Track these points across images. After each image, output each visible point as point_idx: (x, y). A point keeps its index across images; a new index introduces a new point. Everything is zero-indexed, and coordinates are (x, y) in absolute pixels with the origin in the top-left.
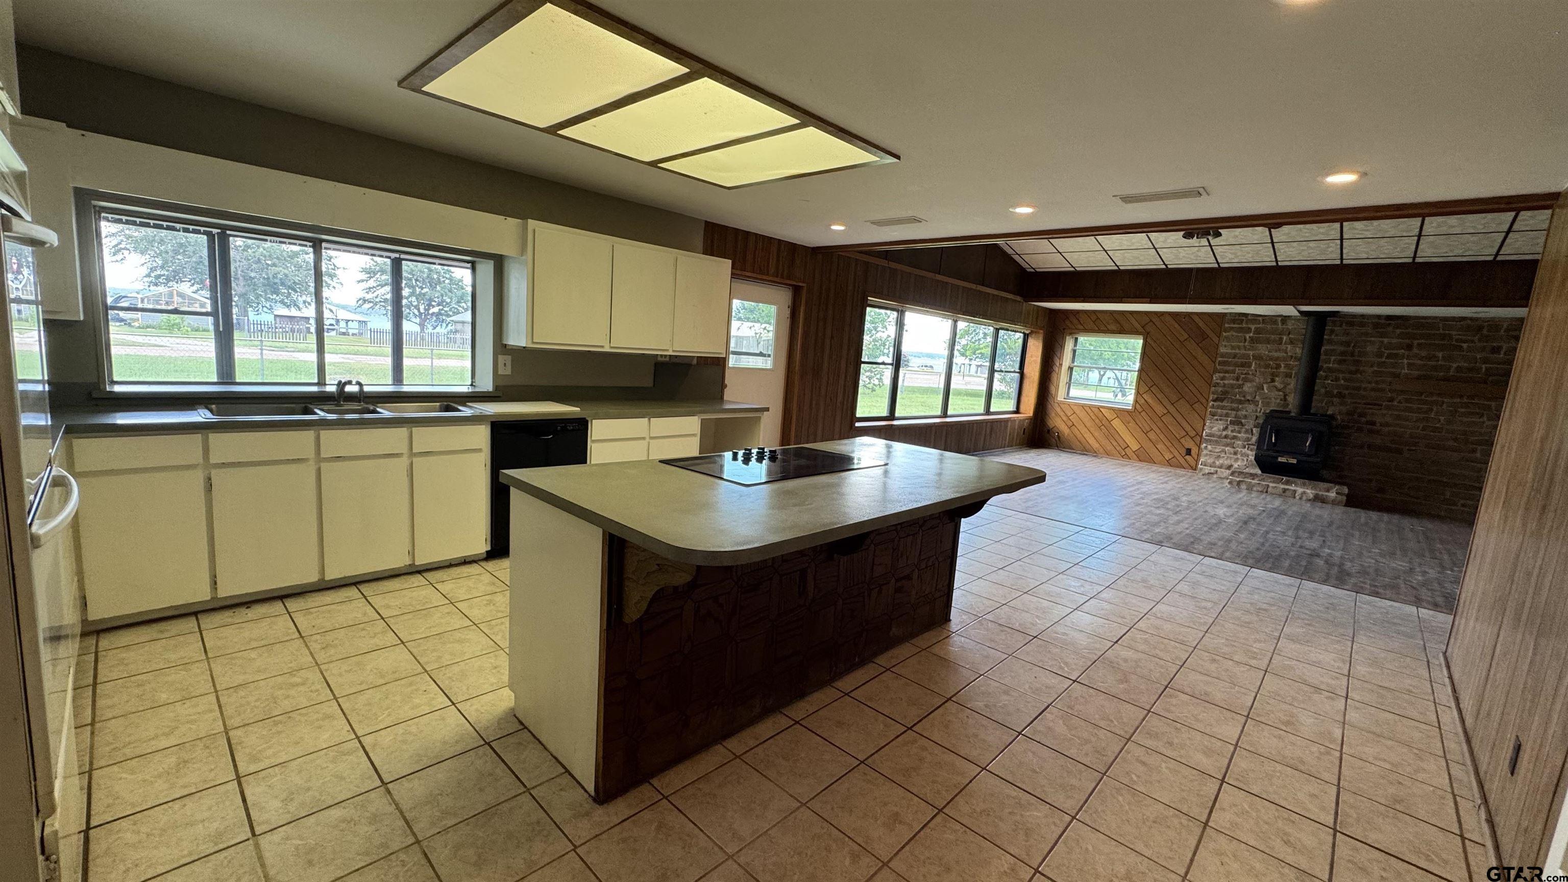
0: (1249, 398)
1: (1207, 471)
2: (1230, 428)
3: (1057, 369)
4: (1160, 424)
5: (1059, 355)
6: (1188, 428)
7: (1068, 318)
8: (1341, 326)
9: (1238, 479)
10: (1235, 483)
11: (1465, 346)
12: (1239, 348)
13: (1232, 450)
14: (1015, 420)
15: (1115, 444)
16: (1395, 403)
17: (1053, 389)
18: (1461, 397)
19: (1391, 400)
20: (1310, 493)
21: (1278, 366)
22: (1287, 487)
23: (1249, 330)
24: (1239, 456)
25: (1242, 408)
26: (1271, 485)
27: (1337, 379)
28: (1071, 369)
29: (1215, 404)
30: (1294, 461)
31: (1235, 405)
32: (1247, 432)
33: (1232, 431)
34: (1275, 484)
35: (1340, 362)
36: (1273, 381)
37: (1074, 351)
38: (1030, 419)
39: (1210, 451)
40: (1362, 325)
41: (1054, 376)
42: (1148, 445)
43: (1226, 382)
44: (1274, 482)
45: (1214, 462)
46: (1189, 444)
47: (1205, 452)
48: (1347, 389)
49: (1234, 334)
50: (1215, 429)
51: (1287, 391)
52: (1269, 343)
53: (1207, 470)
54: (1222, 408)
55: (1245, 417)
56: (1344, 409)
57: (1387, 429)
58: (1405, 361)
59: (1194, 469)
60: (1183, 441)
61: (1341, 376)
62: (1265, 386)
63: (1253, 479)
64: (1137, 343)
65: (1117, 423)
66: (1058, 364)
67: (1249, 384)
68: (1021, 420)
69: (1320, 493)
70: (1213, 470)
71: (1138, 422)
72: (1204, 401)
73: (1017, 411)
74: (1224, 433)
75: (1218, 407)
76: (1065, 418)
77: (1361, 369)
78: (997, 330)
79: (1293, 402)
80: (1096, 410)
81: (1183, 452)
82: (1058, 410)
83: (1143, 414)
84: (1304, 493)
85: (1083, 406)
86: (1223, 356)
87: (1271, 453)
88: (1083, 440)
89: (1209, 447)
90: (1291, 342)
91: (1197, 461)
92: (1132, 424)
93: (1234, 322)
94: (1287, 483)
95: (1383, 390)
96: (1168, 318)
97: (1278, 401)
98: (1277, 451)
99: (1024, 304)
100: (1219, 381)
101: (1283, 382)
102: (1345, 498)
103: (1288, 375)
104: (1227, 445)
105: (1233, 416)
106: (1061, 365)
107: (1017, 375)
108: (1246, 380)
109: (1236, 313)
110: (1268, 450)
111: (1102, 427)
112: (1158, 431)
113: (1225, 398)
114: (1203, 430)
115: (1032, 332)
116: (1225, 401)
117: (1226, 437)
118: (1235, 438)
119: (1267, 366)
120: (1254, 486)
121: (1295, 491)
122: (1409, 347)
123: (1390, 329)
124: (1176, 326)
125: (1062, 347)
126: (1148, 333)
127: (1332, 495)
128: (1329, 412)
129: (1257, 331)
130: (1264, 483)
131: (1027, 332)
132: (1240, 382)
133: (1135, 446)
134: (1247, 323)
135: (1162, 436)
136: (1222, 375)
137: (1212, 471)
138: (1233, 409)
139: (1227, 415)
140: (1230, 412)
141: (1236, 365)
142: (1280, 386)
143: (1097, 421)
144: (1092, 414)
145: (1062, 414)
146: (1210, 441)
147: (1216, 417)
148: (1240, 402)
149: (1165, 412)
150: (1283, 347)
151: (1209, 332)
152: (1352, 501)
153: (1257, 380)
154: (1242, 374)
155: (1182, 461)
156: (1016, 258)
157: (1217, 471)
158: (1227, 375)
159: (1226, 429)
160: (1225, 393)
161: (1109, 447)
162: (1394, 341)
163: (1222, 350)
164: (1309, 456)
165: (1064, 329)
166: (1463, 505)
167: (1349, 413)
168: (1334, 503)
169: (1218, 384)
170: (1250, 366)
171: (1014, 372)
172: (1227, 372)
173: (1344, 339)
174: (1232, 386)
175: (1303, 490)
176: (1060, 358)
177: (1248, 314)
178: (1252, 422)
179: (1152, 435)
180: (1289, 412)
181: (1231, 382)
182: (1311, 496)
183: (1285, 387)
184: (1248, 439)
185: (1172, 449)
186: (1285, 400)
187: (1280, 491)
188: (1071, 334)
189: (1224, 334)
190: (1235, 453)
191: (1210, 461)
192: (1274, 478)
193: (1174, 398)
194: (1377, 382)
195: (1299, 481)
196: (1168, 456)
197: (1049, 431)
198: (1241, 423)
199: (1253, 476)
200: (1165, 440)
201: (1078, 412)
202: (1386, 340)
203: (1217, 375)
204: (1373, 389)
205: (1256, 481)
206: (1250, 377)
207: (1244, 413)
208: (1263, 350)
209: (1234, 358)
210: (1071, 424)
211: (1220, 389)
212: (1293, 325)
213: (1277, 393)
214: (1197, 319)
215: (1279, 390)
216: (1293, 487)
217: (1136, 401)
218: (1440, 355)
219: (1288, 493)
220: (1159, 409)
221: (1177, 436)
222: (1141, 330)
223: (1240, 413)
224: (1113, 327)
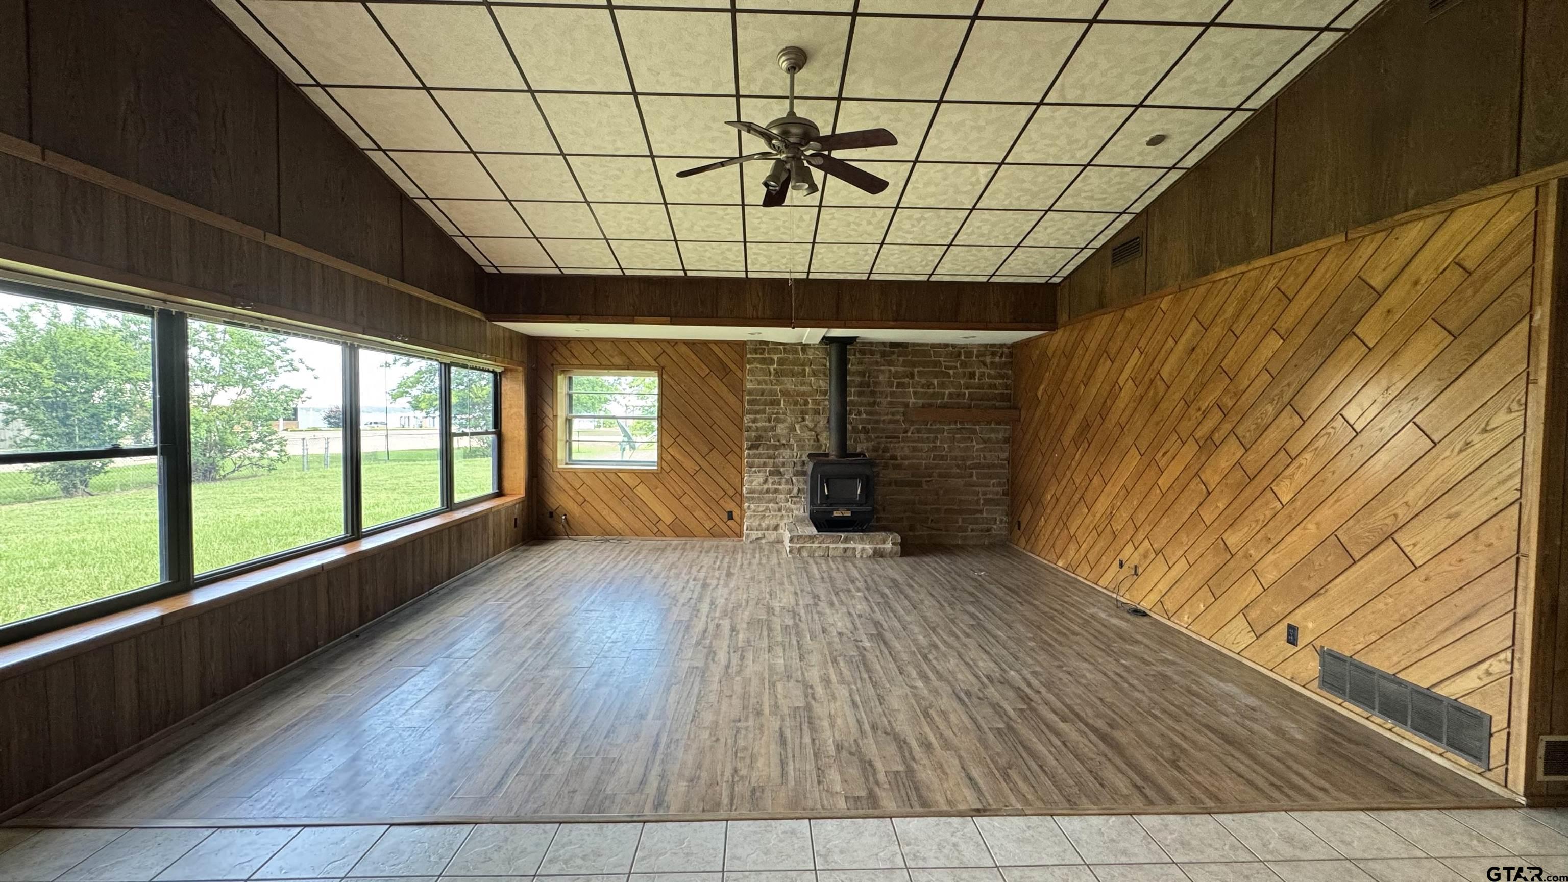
0: (784, 442)
1: (754, 537)
2: (770, 480)
3: (550, 423)
4: (693, 484)
5: (550, 403)
6: (726, 486)
7: (555, 349)
8: (855, 355)
9: (798, 546)
10: (795, 551)
11: (951, 372)
12: (765, 382)
13: (776, 506)
14: (499, 511)
15: (643, 518)
16: (909, 434)
17: (548, 452)
18: (956, 423)
19: (906, 432)
20: (869, 548)
21: (806, 403)
22: (847, 545)
23: (772, 361)
24: (784, 512)
25: (779, 454)
26: (832, 546)
27: (859, 413)
28: (569, 421)
29: (751, 452)
30: (848, 514)
31: (771, 452)
32: (787, 482)
33: (773, 483)
34: (835, 544)
35: (860, 394)
36: (804, 419)
37: (570, 397)
38: (522, 501)
39: (754, 511)
40: (872, 353)
41: (548, 433)
42: (683, 515)
43: (759, 425)
44: (833, 542)
45: (760, 525)
46: (730, 506)
47: (748, 513)
48: (869, 423)
49: (759, 366)
50: (755, 483)
51: (818, 430)
52: (793, 376)
53: (755, 535)
54: (760, 456)
55: (783, 465)
56: (870, 445)
57: (906, 462)
58: (911, 390)
59: (739, 535)
60: (721, 502)
61: (862, 409)
62: (797, 426)
63: (813, 542)
64: (649, 382)
65: (641, 491)
66: (551, 416)
67: (780, 426)
68: (508, 507)
69: (878, 546)
70: (760, 534)
71: (668, 486)
72: (737, 450)
73: (500, 492)
74: (765, 487)
75: (755, 456)
76: (571, 493)
77: (878, 400)
78: (447, 367)
79: (828, 443)
80: (613, 477)
81: (725, 516)
82: (561, 482)
83: (672, 474)
84: (863, 550)
85: (594, 472)
86: (750, 393)
87: (824, 507)
88: (601, 521)
89: (752, 506)
90: (814, 374)
91: (741, 525)
92: (660, 490)
93: (755, 351)
94: (846, 540)
95: (897, 422)
96: (684, 349)
97: (812, 442)
98: (831, 505)
99: (488, 323)
100: (750, 424)
101: (813, 420)
102: (899, 547)
103: (817, 412)
104: (769, 501)
105: (771, 464)
106: (556, 416)
107: (491, 438)
108: (778, 420)
109: (756, 341)
110: (822, 504)
111: (625, 498)
112: (693, 495)
113: (760, 445)
114: (742, 486)
115: (506, 370)
116: (761, 448)
117: (768, 491)
118: (776, 491)
119: (796, 403)
120: (815, 551)
121: (854, 549)
122: (912, 376)
123: (894, 357)
124: (693, 357)
125: (553, 390)
126: (663, 368)
127: (888, 546)
128: (859, 450)
129: (781, 362)
130: (824, 545)
131: (499, 370)
132: (773, 424)
133: (668, 518)
134: (769, 353)
135: (698, 501)
136: (752, 416)
137: (760, 536)
138: (769, 458)
139: (765, 465)
140: (767, 460)
141: (765, 403)
142: (811, 425)
143: (616, 491)
144: (608, 483)
145: (566, 487)
146: (753, 498)
147: (754, 469)
148: (776, 448)
149: (698, 468)
150: (807, 379)
151: (733, 366)
152: (907, 549)
153: (789, 420)
154: (773, 414)
155: (725, 529)
156: (461, 242)
157: (764, 535)
158: (758, 416)
159: (766, 482)
160: (759, 438)
161: (637, 525)
162: (900, 369)
163: (749, 386)
164: (861, 505)
165: (553, 365)
166: (972, 530)
167: (875, 449)
168: (892, 555)
169: (750, 427)
170: (779, 404)
171: (487, 433)
172: (757, 412)
173: (860, 368)
174: (765, 430)
175: (862, 545)
176: (553, 407)
177: (768, 342)
178: (791, 469)
179: (686, 500)
180: (827, 455)
181: (764, 424)
182: (871, 552)
183: (815, 426)
184: (790, 491)
185: (712, 515)
186: (818, 440)
187: (839, 552)
188: (563, 371)
189: (748, 367)
190: (780, 510)
191: (756, 524)
192: (833, 537)
193: (705, 449)
194: (893, 414)
195: (856, 535)
196: (708, 525)
197: (551, 514)
198: (780, 472)
199: (812, 538)
200: (702, 505)
201: (589, 482)
202: (893, 369)
203: (748, 416)
204: (890, 422)
205: (816, 545)
206: (782, 417)
207: (781, 460)
208: (789, 383)
209: (762, 395)
210: (581, 500)
211: (754, 434)
212: (814, 353)
213: (809, 433)
214: (716, 349)
215: (811, 430)
216: (851, 545)
217: (661, 458)
218: (935, 382)
219: (849, 553)
220: (690, 466)
221: (714, 496)
222: (653, 363)
223: (777, 460)
224: (617, 360)
